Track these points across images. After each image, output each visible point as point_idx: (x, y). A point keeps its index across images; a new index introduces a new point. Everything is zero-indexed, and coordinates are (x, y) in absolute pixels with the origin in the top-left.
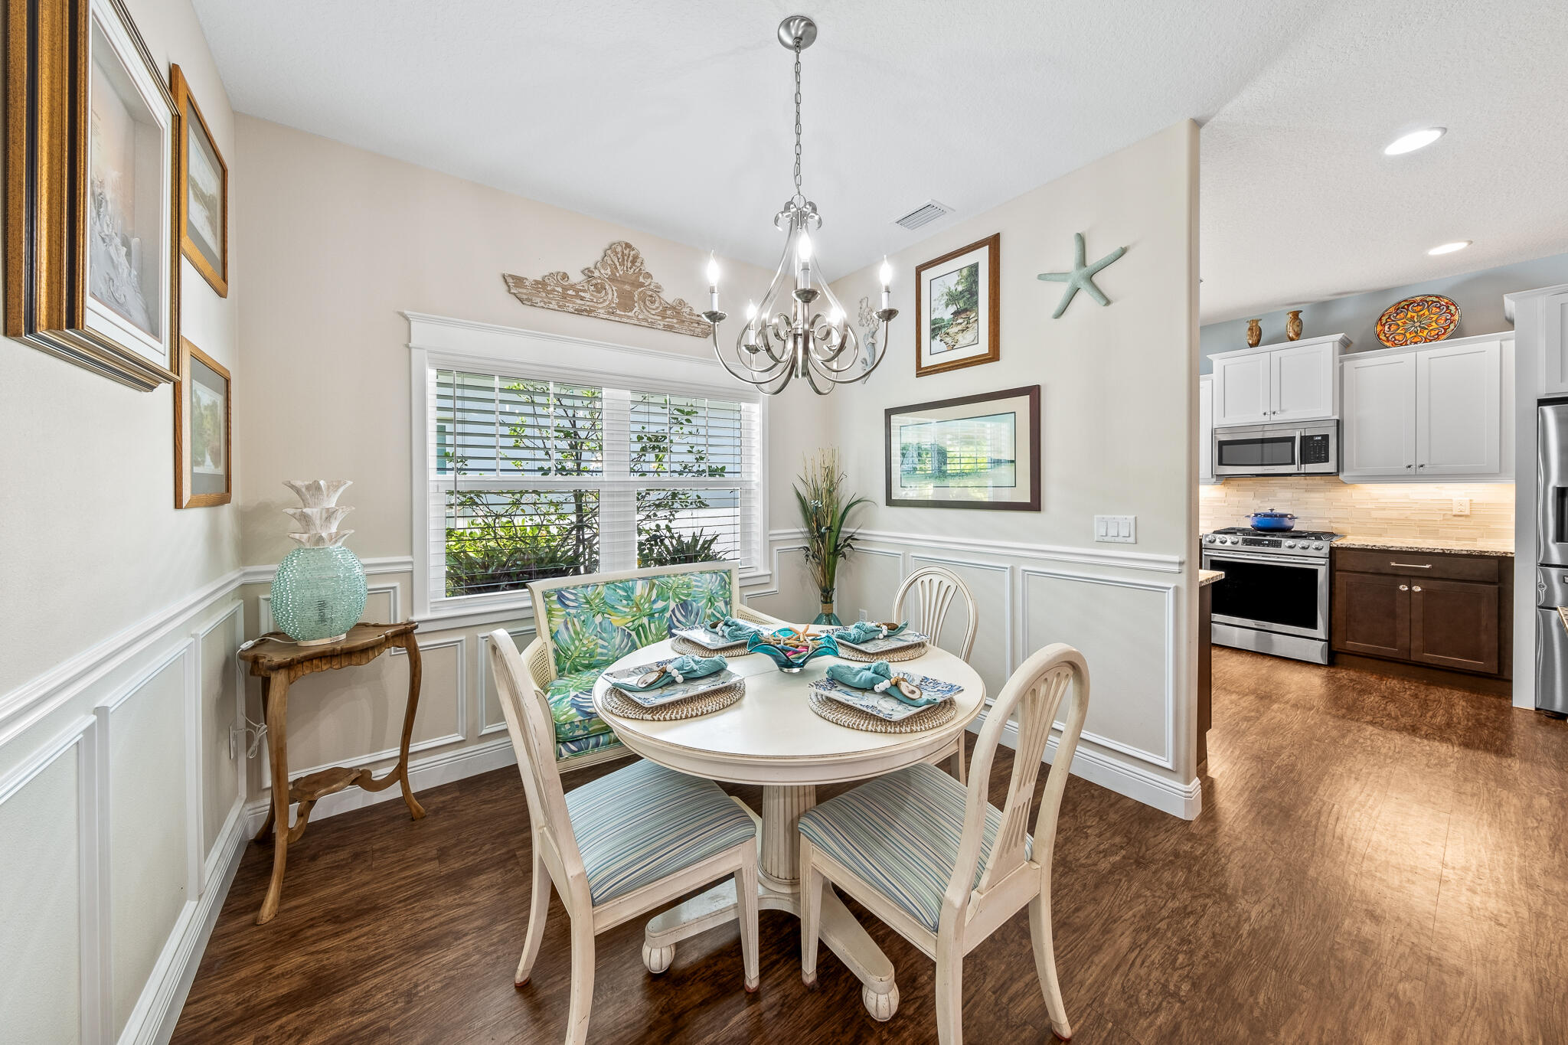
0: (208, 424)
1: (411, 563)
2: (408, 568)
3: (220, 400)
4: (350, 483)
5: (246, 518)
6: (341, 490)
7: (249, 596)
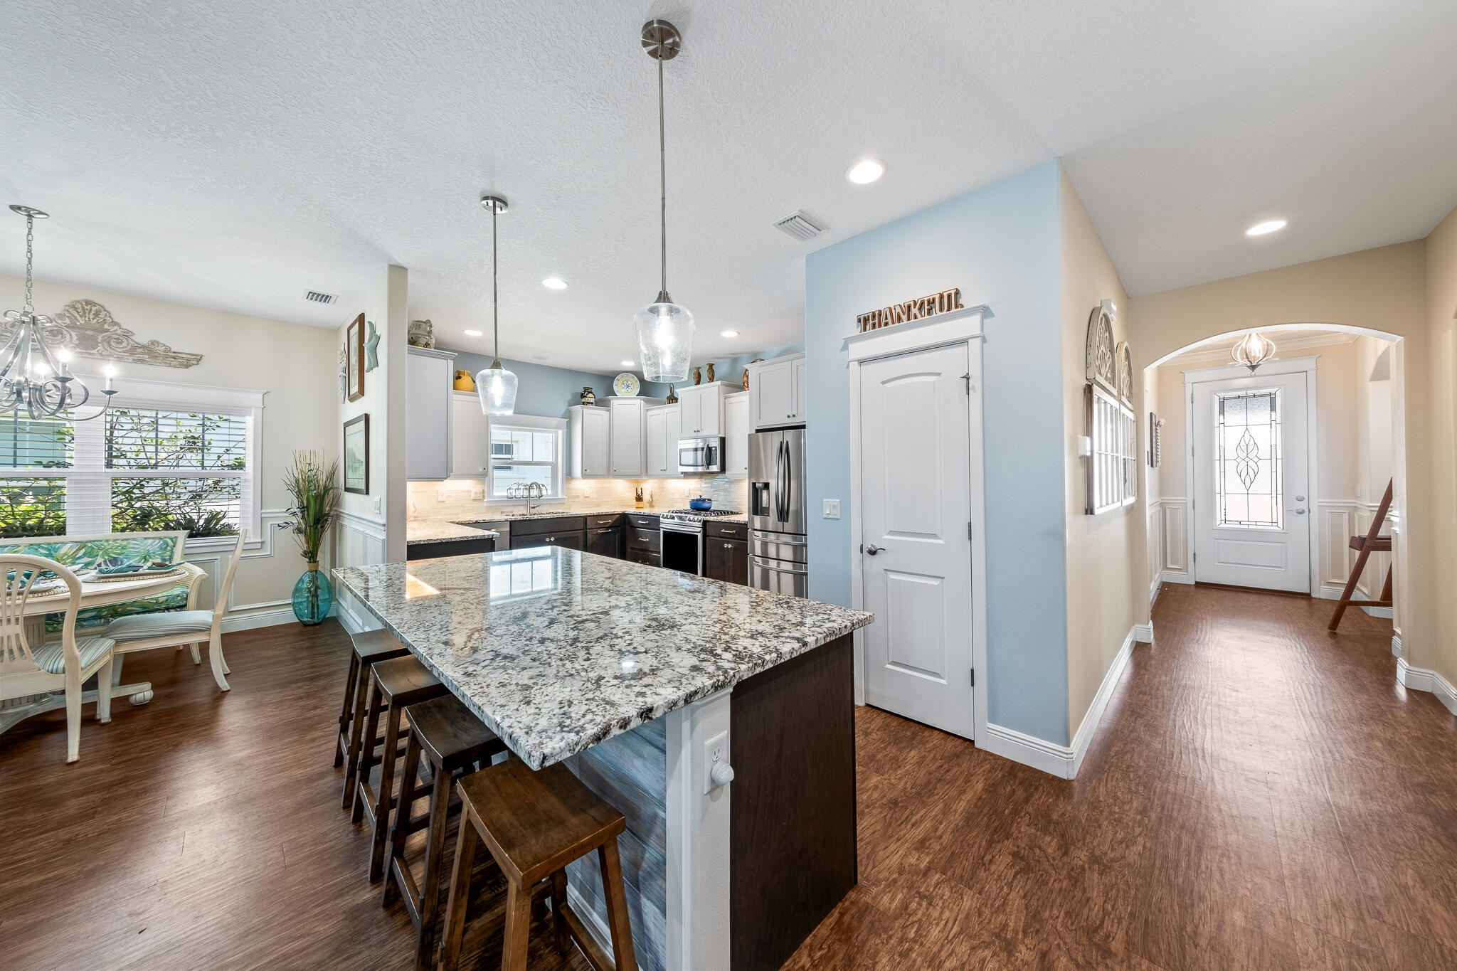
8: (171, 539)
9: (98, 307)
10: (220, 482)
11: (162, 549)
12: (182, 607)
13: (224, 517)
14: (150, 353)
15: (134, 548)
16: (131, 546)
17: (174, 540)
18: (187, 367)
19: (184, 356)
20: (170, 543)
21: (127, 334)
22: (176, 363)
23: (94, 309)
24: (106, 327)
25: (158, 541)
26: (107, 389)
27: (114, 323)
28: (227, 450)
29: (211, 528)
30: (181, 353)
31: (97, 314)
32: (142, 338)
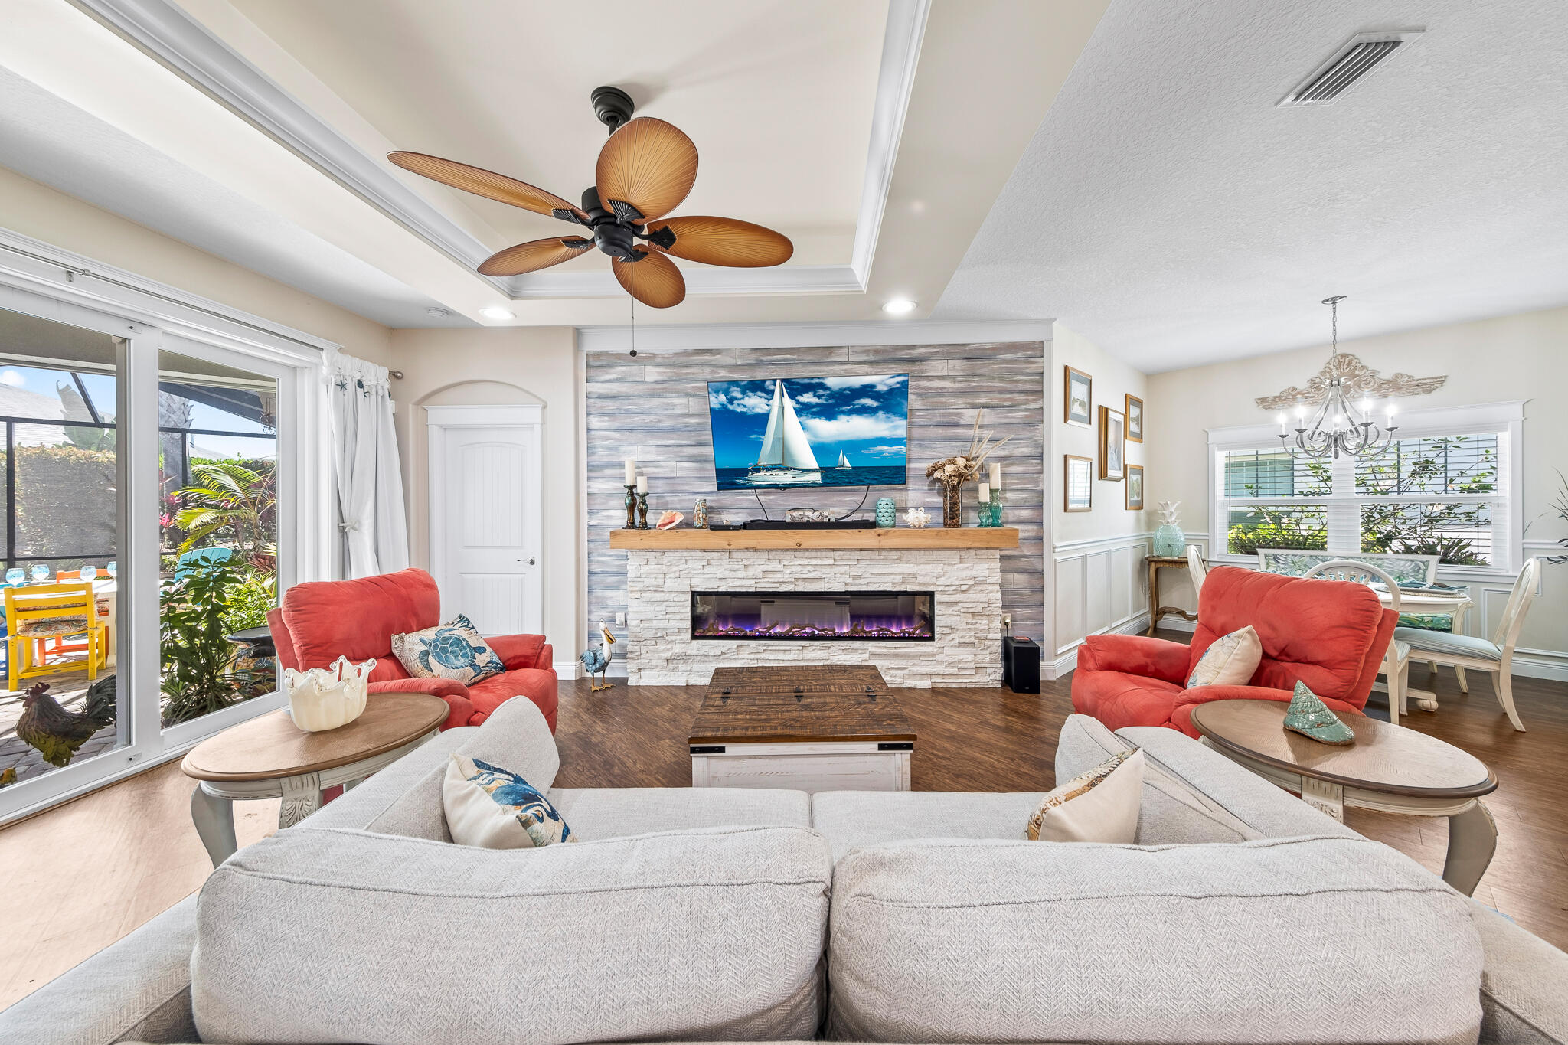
0: (1135, 485)
1: (1208, 536)
2: (1207, 538)
3: (1139, 477)
4: (1179, 502)
5: (1151, 515)
6: (1176, 505)
7: (1150, 541)
8: (1423, 563)
9: (1350, 357)
10: (1455, 507)
11: (1414, 571)
12: (1449, 630)
13: (1469, 545)
14: (1395, 386)
15: (1388, 567)
16: (1386, 565)
17: (1426, 564)
18: (1430, 391)
19: (1427, 381)
20: (1423, 567)
21: (1374, 374)
22: (1419, 390)
23: (1347, 359)
24: (1357, 372)
25: (1409, 563)
26: (1389, 427)
27: (1363, 367)
28: (1462, 473)
29: (1454, 555)
30: (1425, 379)
31: (1349, 364)
32: (1386, 374)
